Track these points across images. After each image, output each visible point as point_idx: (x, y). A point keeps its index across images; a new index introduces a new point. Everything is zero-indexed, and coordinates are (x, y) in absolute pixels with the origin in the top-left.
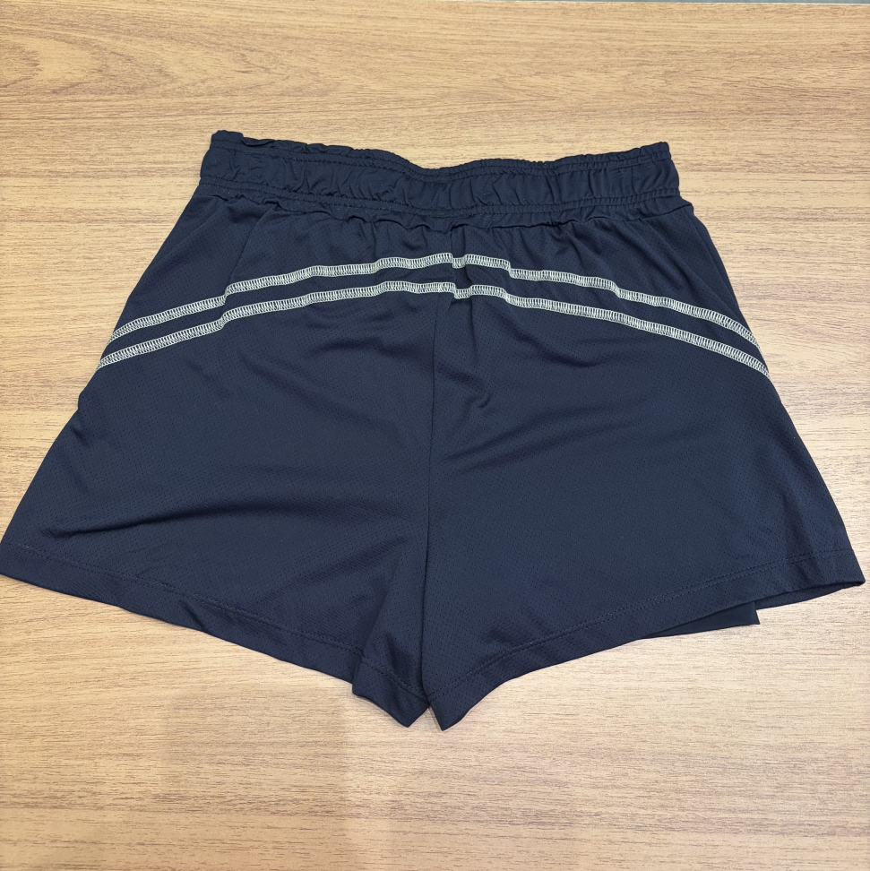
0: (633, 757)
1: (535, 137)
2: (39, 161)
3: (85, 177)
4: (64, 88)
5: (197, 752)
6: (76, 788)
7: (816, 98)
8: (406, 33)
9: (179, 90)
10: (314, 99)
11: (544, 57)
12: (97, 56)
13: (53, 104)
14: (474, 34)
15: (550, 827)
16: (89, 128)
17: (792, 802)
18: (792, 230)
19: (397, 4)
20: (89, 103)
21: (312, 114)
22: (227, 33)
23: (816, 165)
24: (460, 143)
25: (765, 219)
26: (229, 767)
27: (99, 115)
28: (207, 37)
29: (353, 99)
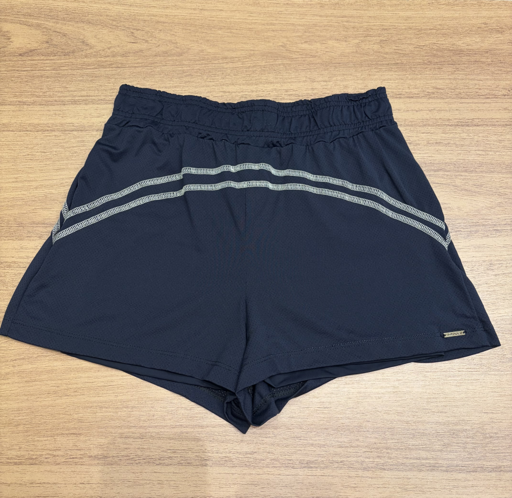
0: (362, 430)
1: (304, 79)
2: (13, 95)
3: (40, 105)
4: (26, 53)
5: (113, 432)
6: (44, 453)
7: (469, 55)
8: (228, 19)
9: (95, 53)
10: (174, 58)
11: (309, 32)
12: (45, 33)
13: (20, 62)
14: (269, 19)
15: (315, 469)
16: (41, 76)
17: (452, 454)
18: (454, 131)
19: (223, 2)
20: (41, 61)
21: (173, 67)
22: (122, 19)
23: (468, 94)
24: (261, 83)
25: (439, 125)
26: (132, 440)
27: (47, 68)
28: (111, 22)
29: (197, 58)
